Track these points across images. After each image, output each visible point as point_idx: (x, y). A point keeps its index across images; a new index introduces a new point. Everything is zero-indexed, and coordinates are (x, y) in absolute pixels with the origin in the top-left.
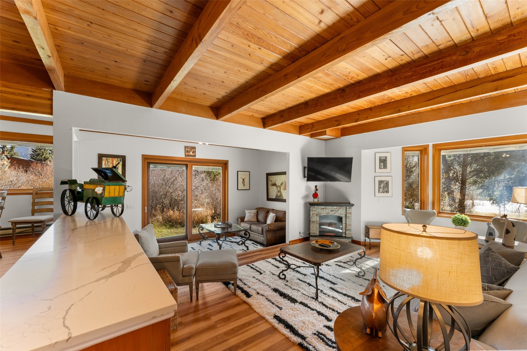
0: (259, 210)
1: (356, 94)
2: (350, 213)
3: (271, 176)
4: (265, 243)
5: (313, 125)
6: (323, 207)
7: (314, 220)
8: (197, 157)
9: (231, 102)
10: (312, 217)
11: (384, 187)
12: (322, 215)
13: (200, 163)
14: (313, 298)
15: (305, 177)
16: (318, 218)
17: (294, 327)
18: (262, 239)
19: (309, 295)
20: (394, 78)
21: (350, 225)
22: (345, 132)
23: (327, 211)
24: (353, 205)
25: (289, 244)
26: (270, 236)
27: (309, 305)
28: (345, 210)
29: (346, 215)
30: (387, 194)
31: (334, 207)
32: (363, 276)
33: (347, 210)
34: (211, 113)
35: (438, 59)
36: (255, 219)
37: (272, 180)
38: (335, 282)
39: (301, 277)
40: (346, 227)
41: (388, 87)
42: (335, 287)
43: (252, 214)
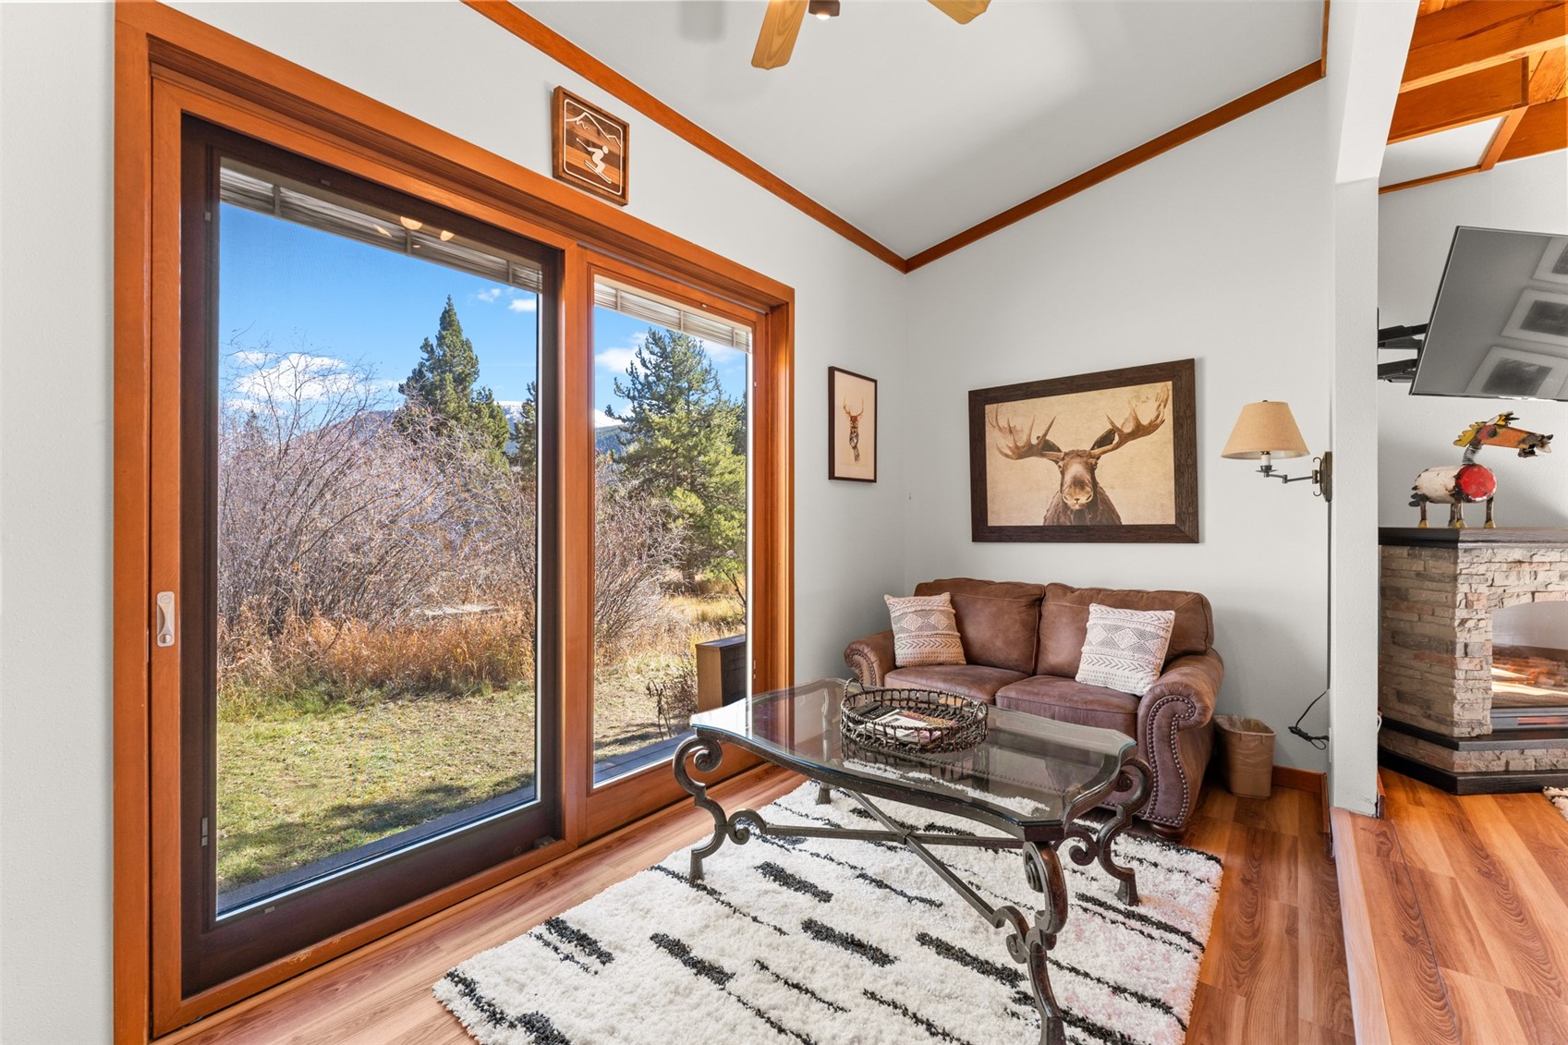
0: (958, 594)
4: (1177, 816)
36: (954, 652)
43: (933, 620)
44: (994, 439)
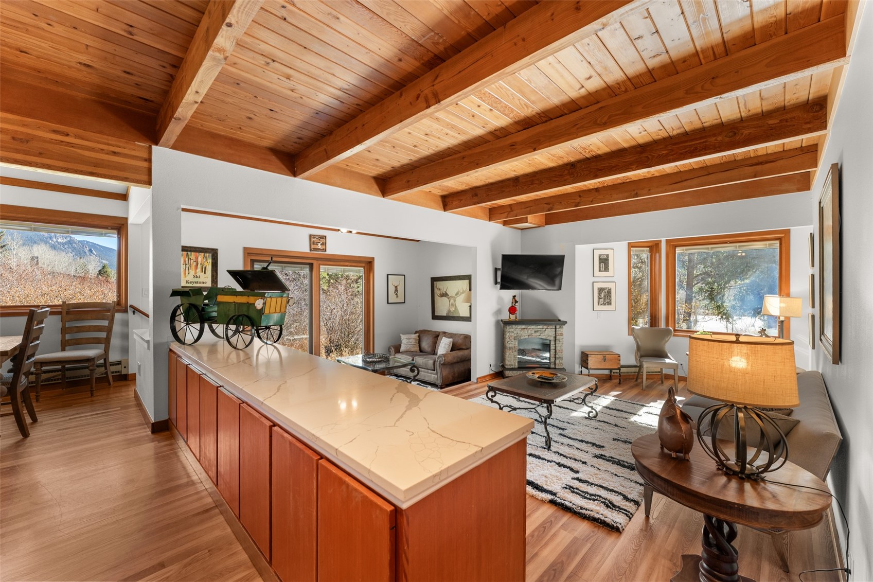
0: (421, 334)
1: (591, 172)
2: (562, 334)
3: (438, 282)
4: (439, 382)
5: (511, 208)
6: (524, 326)
7: (511, 346)
8: (329, 252)
9: (412, 173)
10: (509, 341)
11: (605, 296)
12: (522, 338)
13: (331, 261)
14: (545, 448)
15: (496, 283)
16: (517, 343)
17: (536, 482)
18: (434, 377)
19: (536, 445)
20: (644, 155)
21: (561, 351)
22: (550, 220)
23: (529, 332)
24: (566, 322)
25: (477, 383)
26: (446, 372)
27: (542, 456)
28: (554, 330)
29: (555, 337)
30: (609, 306)
31: (539, 327)
32: (595, 417)
33: (557, 330)
34: (376, 187)
35: (701, 138)
36: (417, 349)
37: (441, 287)
38: (562, 427)
40: (555, 355)
41: (636, 167)
42: (565, 432)
43: (411, 341)
44: (436, 291)
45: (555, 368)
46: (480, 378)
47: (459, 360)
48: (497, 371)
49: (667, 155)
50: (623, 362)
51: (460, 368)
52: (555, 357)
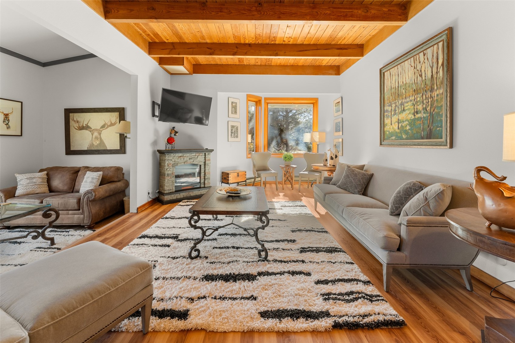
2: (209, 160)
3: (75, 114)
6: (180, 155)
7: (169, 172)
10: (167, 169)
11: (234, 132)
12: (178, 165)
14: (264, 261)
15: (153, 115)
16: (174, 170)
19: (253, 260)
20: (315, 10)
22: (197, 69)
23: (185, 159)
24: (213, 150)
25: (137, 213)
26: (97, 209)
28: (204, 157)
29: (205, 162)
30: (237, 138)
31: (193, 155)
33: (206, 156)
37: (79, 120)
39: (214, 244)
40: (205, 177)
41: (310, 18)
43: (34, 180)
45: (205, 187)
46: (140, 207)
47: (111, 193)
48: (154, 198)
49: (330, 14)
50: (248, 176)
51: (113, 201)
52: (205, 179)
